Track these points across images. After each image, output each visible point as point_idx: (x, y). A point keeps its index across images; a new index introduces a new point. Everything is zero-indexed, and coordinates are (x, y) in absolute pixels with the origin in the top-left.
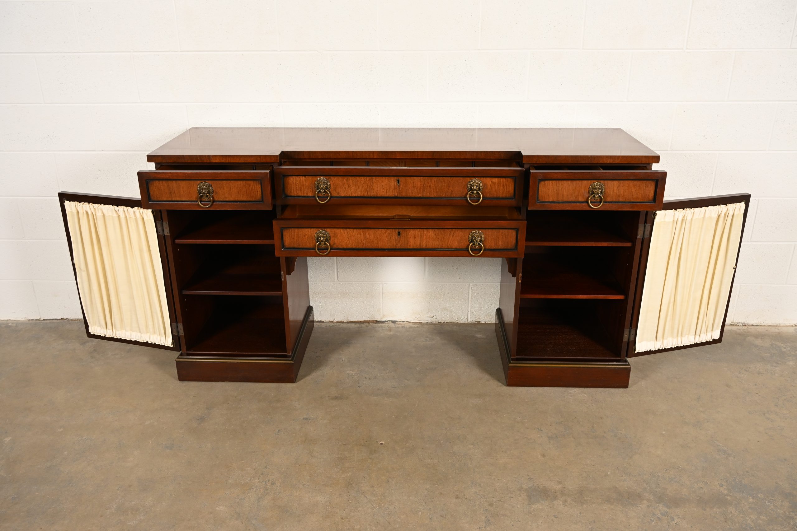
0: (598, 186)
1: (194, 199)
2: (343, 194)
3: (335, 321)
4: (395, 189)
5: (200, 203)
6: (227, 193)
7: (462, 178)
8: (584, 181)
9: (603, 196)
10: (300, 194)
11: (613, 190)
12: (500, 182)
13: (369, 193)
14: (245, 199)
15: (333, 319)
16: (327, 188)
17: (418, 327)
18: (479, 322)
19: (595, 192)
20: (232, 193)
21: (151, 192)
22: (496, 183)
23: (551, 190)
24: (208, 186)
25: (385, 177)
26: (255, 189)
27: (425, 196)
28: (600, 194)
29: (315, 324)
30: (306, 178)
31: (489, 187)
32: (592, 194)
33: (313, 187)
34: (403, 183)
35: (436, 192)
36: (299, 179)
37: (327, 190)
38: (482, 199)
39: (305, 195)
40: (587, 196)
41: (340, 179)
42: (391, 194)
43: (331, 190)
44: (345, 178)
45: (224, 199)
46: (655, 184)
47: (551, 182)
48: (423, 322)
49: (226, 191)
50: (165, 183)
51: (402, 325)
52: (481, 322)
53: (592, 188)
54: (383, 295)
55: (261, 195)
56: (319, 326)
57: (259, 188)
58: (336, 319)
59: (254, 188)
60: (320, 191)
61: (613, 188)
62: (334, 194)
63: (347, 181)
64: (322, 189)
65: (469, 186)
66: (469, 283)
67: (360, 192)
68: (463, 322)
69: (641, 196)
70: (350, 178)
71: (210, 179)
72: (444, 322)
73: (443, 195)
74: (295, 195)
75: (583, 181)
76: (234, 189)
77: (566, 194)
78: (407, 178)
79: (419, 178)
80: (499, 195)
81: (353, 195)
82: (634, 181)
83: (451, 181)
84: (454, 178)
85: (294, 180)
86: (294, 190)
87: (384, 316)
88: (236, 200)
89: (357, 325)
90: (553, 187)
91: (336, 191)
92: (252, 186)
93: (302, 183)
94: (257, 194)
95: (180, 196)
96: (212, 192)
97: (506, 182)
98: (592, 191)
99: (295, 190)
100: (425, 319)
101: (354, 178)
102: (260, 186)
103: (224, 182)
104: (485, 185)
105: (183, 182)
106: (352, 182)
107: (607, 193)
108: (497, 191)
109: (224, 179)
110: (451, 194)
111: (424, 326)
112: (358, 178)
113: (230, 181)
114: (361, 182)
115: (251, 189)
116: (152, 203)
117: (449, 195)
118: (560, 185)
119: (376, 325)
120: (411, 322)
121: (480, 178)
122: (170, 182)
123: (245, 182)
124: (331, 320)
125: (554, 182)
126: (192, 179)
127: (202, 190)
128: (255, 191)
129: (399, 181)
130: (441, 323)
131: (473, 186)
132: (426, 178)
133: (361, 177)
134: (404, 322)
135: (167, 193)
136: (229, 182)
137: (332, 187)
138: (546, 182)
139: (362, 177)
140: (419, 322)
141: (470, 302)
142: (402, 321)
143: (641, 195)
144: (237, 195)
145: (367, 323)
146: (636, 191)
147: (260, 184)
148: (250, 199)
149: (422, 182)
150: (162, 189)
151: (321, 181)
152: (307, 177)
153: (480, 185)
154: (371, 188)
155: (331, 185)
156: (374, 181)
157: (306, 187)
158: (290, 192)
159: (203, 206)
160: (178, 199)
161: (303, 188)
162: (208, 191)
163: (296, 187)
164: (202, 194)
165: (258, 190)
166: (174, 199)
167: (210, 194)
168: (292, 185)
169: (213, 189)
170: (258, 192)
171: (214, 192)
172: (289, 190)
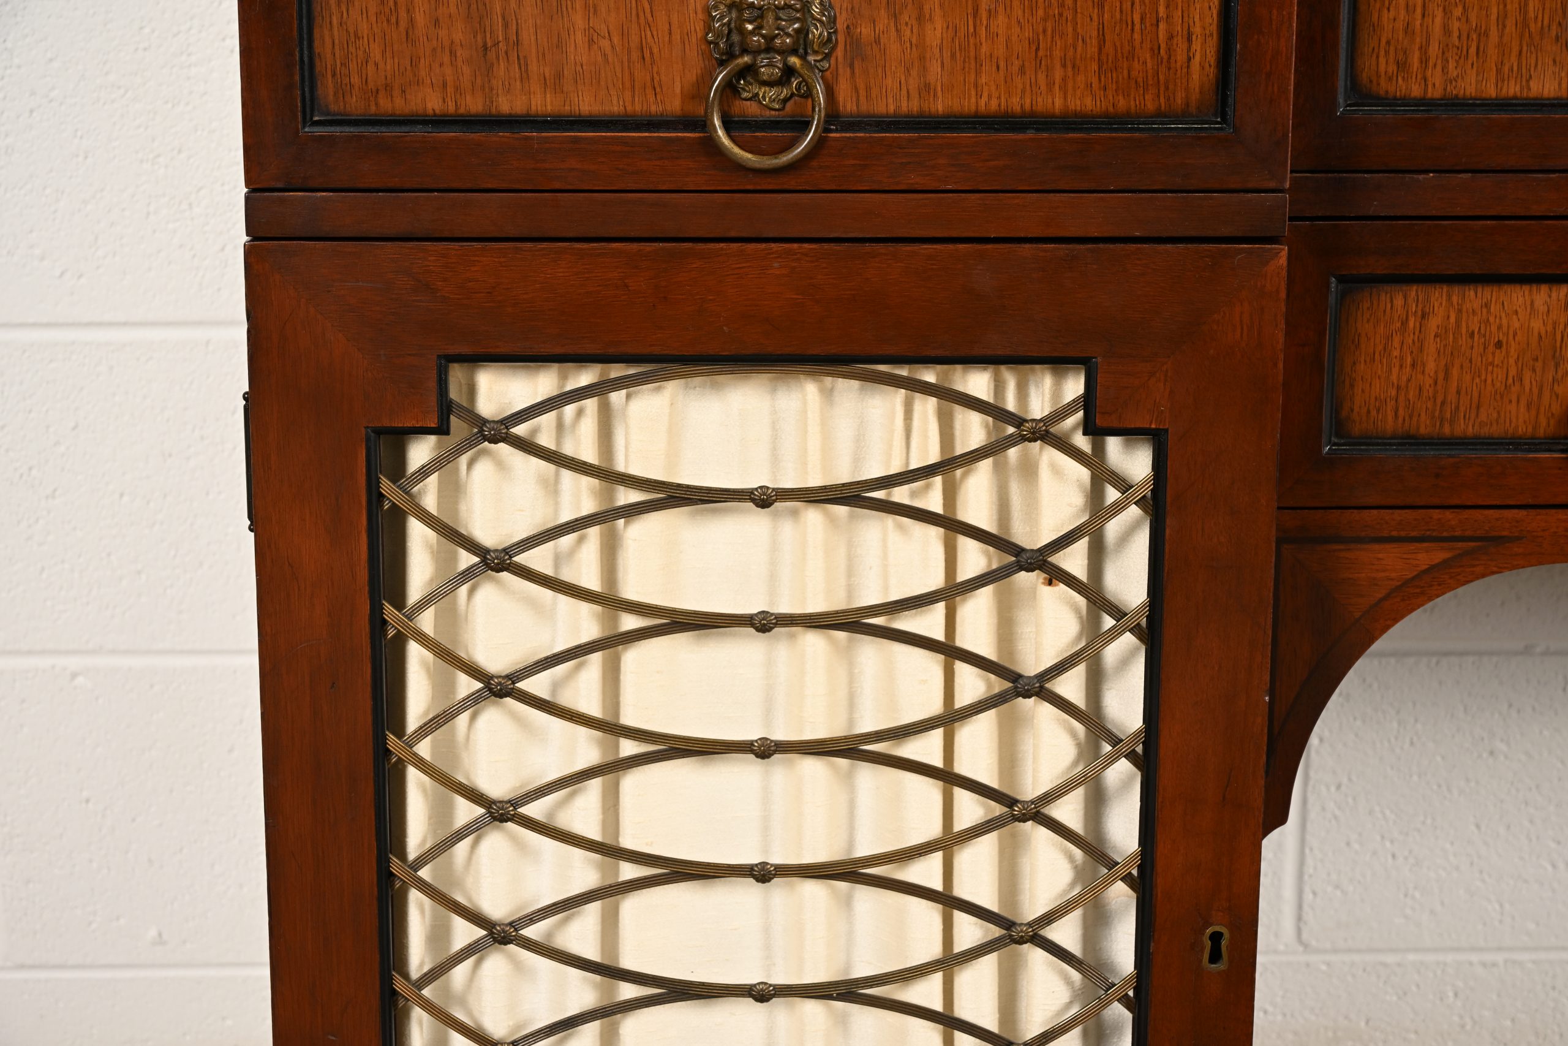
1: (674, 105)
5: (721, 132)
6: (947, 54)
10: (1469, 86)
14: (1084, 102)
20: (984, 49)
21: (328, 40)
26: (1168, 18)
39: (1512, 89)
45: (910, 105)
55: (1212, 72)
57: (1205, 5)
59: (1162, 10)
74: (1435, 91)
76: (1001, 19)
86: (1424, 50)
88: (1006, 115)
94: (1180, 57)
95: (559, 76)
96: (829, 40)
99: (1434, 50)
115: (1143, 16)
116: (328, 140)
127: (758, 20)
128: (1171, 37)
135: (453, 53)
144: (1022, 70)
148: (1123, 105)
150: (420, 19)
157: (1525, 24)
158: (1392, 68)
159: (749, 156)
160: (543, 103)
161: (1501, 37)
162: (797, 31)
163: (1447, 31)
164: (746, 59)
165: (1197, 30)
166: (505, 105)
167: (811, 58)
168: (1419, 11)
169: (834, 22)
170: (1189, 40)
171: (841, 38)
172: (1387, 53)
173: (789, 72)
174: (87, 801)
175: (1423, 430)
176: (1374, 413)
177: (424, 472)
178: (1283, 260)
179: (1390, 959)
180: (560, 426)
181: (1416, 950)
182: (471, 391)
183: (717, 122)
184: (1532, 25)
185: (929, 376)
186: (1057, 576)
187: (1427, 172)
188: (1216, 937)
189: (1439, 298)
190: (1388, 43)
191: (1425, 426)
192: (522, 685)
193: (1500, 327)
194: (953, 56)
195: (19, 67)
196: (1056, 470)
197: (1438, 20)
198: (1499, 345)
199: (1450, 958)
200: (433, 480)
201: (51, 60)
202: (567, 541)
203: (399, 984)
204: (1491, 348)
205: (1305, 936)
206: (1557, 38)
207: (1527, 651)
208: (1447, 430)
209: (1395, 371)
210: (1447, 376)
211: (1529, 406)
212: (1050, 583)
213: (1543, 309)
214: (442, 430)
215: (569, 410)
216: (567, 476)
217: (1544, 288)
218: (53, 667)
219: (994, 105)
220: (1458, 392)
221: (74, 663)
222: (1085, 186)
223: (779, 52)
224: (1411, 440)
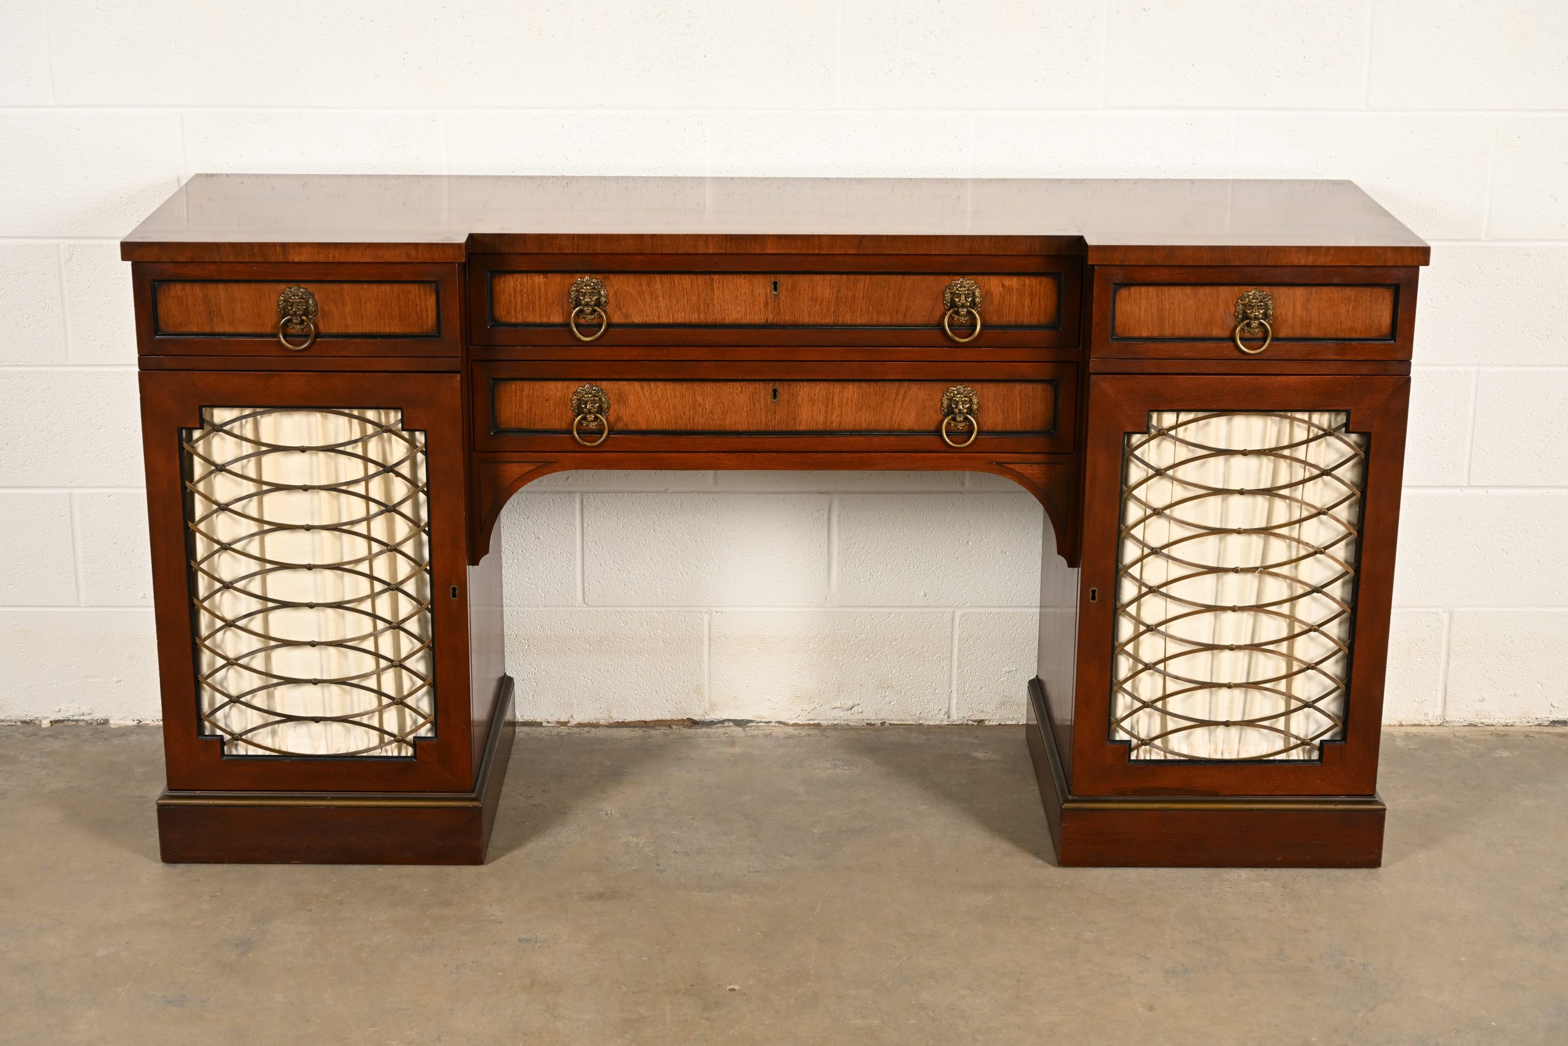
0: (1257, 299)
1: (269, 330)
2: (637, 319)
3: (573, 722)
4: (766, 304)
5: (282, 339)
6: (352, 315)
7: (931, 278)
8: (1224, 287)
9: (1271, 325)
10: (531, 319)
11: (1294, 310)
12: (1024, 286)
13: (702, 316)
14: (396, 329)
15: (569, 715)
16: (600, 303)
17: (810, 735)
18: (982, 721)
19: (1251, 313)
20: (364, 314)
21: (162, 310)
22: (1015, 290)
23: (1145, 310)
24: (304, 297)
25: (743, 276)
26: (420, 305)
27: (840, 321)
28: (1262, 319)
29: (518, 729)
30: (547, 278)
31: (996, 299)
32: (1243, 320)
33: (566, 300)
34: (787, 289)
35: (869, 312)
36: (530, 282)
37: (599, 307)
38: (981, 330)
39: (545, 320)
40: (1232, 324)
41: (632, 279)
42: (758, 318)
43: (608, 307)
44: (644, 279)
45: (342, 330)
46: (1392, 296)
47: (1143, 289)
48: (824, 723)
49: (348, 309)
50: (197, 289)
51: (765, 732)
52: (987, 723)
53: (1243, 305)
54: (710, 645)
55: (435, 321)
56: (527, 734)
57: (431, 301)
58: (575, 717)
59: (418, 302)
60: (581, 311)
61: (1294, 304)
62: (617, 319)
63: (649, 285)
64: (587, 304)
65: (948, 296)
66: (950, 610)
67: (681, 313)
68: (938, 723)
69: (1360, 325)
70: (658, 277)
71: (312, 279)
72: (883, 724)
73: (885, 319)
74: (520, 321)
75: (1221, 288)
76: (368, 305)
77: (1181, 318)
78: (796, 277)
79: (828, 277)
80: (1020, 320)
81: (664, 320)
82: (1343, 287)
83: (905, 284)
84: (912, 277)
85: (518, 283)
86: (515, 307)
87: (713, 706)
88: (372, 333)
89: (638, 732)
90: (1149, 300)
91: (621, 310)
92: (415, 296)
93: (537, 291)
94: (425, 316)
95: (233, 321)
96: (315, 311)
97: (1038, 287)
98: (1244, 312)
99: (518, 308)
100: (830, 713)
101: (666, 278)
102: (434, 298)
103: (346, 286)
104: (986, 295)
105: (243, 287)
106: (662, 287)
107: (1279, 317)
108: (1016, 308)
109: (346, 278)
110: (905, 316)
111: (827, 733)
112: (676, 277)
113: (360, 285)
114: (683, 289)
115: (412, 304)
116: (163, 340)
117: (899, 319)
118: (1165, 296)
119: (692, 731)
120: (791, 722)
121: (974, 277)
122: (210, 286)
123: (396, 287)
124: (563, 719)
125: (1151, 289)
126: (268, 278)
127: (292, 306)
128: (421, 310)
129: (778, 286)
130: (874, 724)
131: (959, 296)
132: (845, 277)
133: (683, 277)
134: (769, 722)
135: (200, 314)
136: (357, 286)
137: (611, 299)
138: (1134, 289)
139: (687, 276)
140: (811, 722)
141: (955, 664)
142: (765, 720)
143: (1360, 321)
144: (376, 320)
145: (664, 726)
146: (1348, 311)
147: (434, 293)
148: (408, 330)
149: (833, 287)
150: (190, 304)
151: (586, 286)
152: (549, 275)
153: (974, 293)
154: (709, 301)
155: (610, 296)
156: (715, 286)
157: (547, 300)
158: (505, 313)
159: (291, 346)
160: (229, 329)
161: (540, 303)
162: (304, 309)
163: (522, 302)
164: (289, 317)
165: (429, 308)
166: (217, 330)
167: (310, 317)
168: (513, 296)
169: (317, 305)
170: (427, 311)
171: (319, 310)
172: (504, 309)
173: (302, 322)
174: (116, 543)
175: (524, 427)
176: (508, 422)
177: (198, 440)
178: (459, 378)
179: (620, 609)
180: (241, 426)
181: (630, 606)
182: (212, 415)
183: (281, 337)
184: (550, 301)
185: (355, 412)
186: (398, 475)
187: (518, 346)
188: (454, 589)
189: (527, 387)
190: (504, 306)
191: (525, 426)
192: (231, 507)
193: (547, 395)
194: (354, 316)
195: (84, 271)
196: (397, 442)
197: (519, 299)
198: (547, 400)
199: (643, 609)
200: (201, 443)
201: (95, 269)
202: (245, 461)
203: (195, 601)
204: (545, 401)
205: (586, 600)
206: (558, 304)
207: (666, 492)
208: (532, 427)
209: (514, 408)
210: (531, 411)
211: (558, 420)
212: (397, 476)
213: (560, 389)
214: (202, 428)
215: (244, 421)
216: (244, 443)
217: (560, 382)
218: (102, 492)
219: (368, 331)
220: (535, 415)
221: (109, 491)
222: (397, 355)
223: (298, 316)
224: (521, 431)
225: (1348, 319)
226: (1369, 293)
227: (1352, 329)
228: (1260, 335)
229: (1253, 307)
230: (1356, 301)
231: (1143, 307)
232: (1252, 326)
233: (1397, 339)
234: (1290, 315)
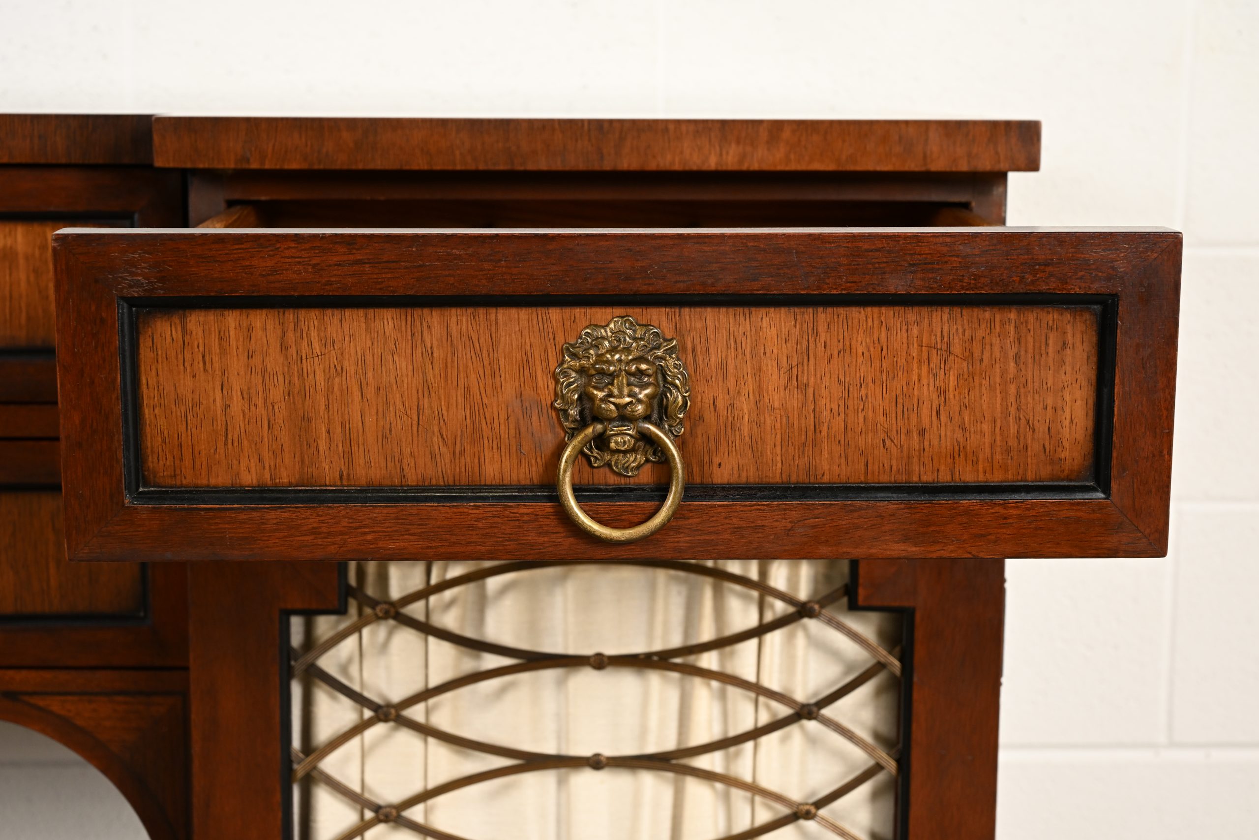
11: (760, 389)
23: (247, 396)
32: (583, 423)
46: (1092, 337)
61: (758, 370)
69: (987, 440)
77: (370, 420)
82: (925, 310)
90: (257, 360)
98: (585, 397)
107: (709, 416)
118: (310, 344)
138: (197, 321)
143: (986, 427)
146: (942, 392)
225: (943, 418)
226: (1011, 329)
227: (960, 452)
228: (646, 476)
229: (612, 375)
230: (969, 357)
231: (237, 384)
232: (613, 445)
233: (1114, 486)
234: (745, 407)
